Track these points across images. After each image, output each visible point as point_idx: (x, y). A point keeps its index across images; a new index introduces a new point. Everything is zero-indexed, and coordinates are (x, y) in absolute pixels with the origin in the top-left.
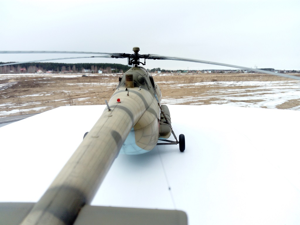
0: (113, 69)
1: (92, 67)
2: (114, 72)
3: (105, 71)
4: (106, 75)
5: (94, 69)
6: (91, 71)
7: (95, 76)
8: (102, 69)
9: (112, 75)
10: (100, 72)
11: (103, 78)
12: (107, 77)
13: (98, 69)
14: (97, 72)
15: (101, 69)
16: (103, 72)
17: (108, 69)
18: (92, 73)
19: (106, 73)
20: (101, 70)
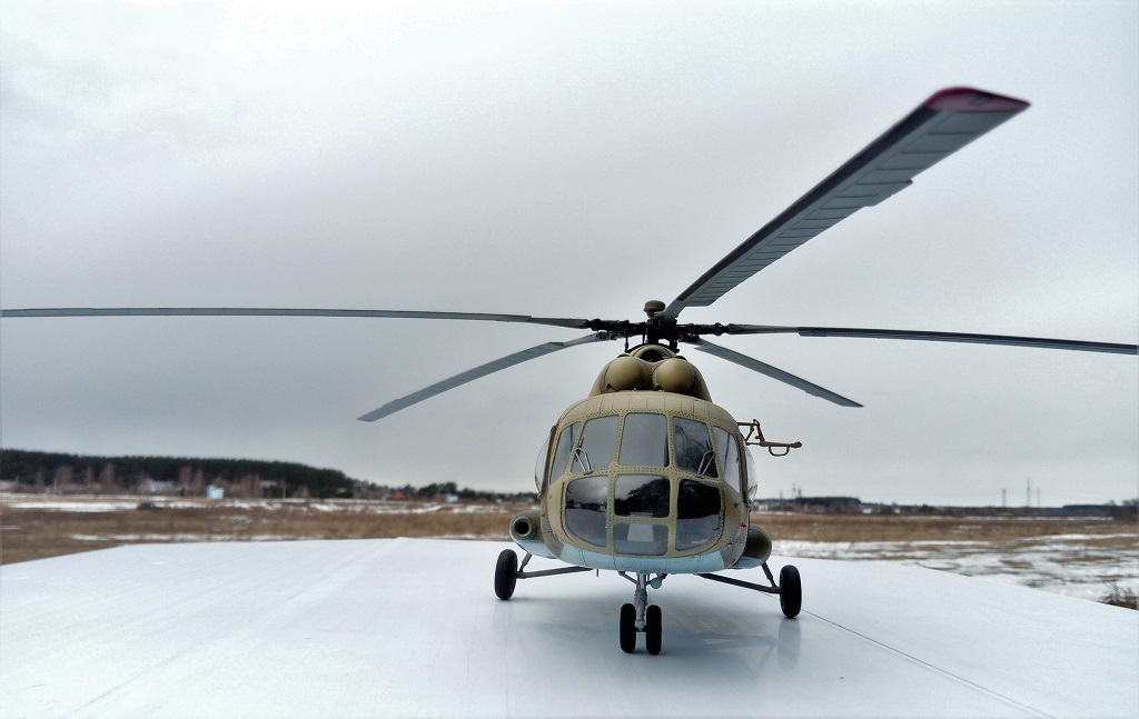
0: (267, 484)
1: (185, 472)
2: (273, 493)
3: (234, 488)
4: (238, 504)
5: (192, 480)
6: (179, 489)
7: (190, 509)
8: (225, 483)
9: (263, 504)
10: (215, 493)
11: (223, 518)
12: (240, 511)
13: (208, 482)
14: (203, 493)
15: (218, 479)
16: (227, 495)
17: (249, 482)
18: (182, 494)
19: (240, 496)
20: (219, 486)
